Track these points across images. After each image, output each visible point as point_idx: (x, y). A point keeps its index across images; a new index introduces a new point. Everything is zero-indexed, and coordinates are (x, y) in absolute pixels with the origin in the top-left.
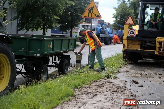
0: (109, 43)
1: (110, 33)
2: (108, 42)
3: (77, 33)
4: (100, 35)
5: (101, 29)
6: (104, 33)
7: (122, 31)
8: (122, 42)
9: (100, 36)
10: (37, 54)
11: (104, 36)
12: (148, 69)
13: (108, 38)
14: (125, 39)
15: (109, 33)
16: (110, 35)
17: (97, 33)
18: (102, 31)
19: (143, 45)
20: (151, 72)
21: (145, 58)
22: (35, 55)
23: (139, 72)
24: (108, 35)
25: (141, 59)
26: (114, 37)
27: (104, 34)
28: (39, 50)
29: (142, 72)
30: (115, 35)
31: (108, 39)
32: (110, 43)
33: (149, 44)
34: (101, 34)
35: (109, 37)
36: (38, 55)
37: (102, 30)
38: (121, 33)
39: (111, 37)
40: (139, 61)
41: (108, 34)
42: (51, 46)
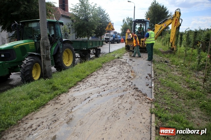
3: (104, 38)
6: (117, 37)
7: (125, 37)
14: (126, 40)
22: (84, 49)
24: (119, 39)
28: (85, 46)
30: (122, 39)
32: (120, 43)
36: (85, 49)
42: (91, 44)
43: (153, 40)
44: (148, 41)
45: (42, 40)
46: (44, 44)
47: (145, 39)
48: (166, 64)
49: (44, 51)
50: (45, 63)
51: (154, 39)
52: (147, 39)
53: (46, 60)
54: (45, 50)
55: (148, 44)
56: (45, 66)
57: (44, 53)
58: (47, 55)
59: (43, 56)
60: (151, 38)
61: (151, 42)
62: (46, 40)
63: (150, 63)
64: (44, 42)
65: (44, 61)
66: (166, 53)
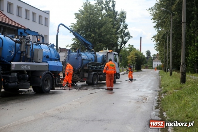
1: (51, 59)
2: (46, 86)
4: (12, 63)
5: (18, 45)
6: (29, 56)
7: (80, 55)
9: (13, 68)
11: (29, 68)
13: (44, 73)
15: (47, 57)
16: (51, 63)
18: (22, 52)
27: (30, 60)
31: (45, 76)
35: (46, 69)
37: (20, 47)
38: (77, 59)
41: (43, 62)
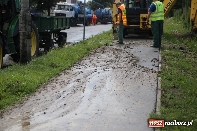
0: (88, 24)
1: (89, 13)
3: (53, 13)
5: (79, 9)
6: (82, 13)
7: (101, 11)
8: (100, 23)
9: (79, 17)
10: (47, 30)
11: (83, 17)
12: (135, 40)
14: (114, 17)
15: (87, 13)
16: (89, 15)
17: (75, 13)
18: (80, 11)
19: (130, 21)
20: (137, 42)
21: (130, 34)
23: (128, 42)
24: (87, 15)
25: (127, 35)
26: (93, 17)
28: (49, 26)
29: (131, 42)
30: (94, 15)
31: (87, 19)
32: (90, 24)
33: (135, 20)
34: (79, 14)
35: (87, 17)
38: (100, 13)
39: (90, 17)
40: (126, 36)
42: (56, 24)
43: (162, 16)
44: (154, 17)
45: (24, 12)
46: (26, 17)
47: (150, 14)
48: (182, 50)
49: (26, 27)
50: (25, 42)
51: (163, 14)
52: (153, 14)
53: (27, 38)
54: (27, 25)
55: (153, 22)
56: (26, 46)
57: (26, 30)
58: (28, 32)
59: (24, 33)
60: (158, 12)
61: (159, 19)
62: (28, 12)
63: (156, 50)
64: (26, 15)
65: (24, 39)
66: (184, 37)
